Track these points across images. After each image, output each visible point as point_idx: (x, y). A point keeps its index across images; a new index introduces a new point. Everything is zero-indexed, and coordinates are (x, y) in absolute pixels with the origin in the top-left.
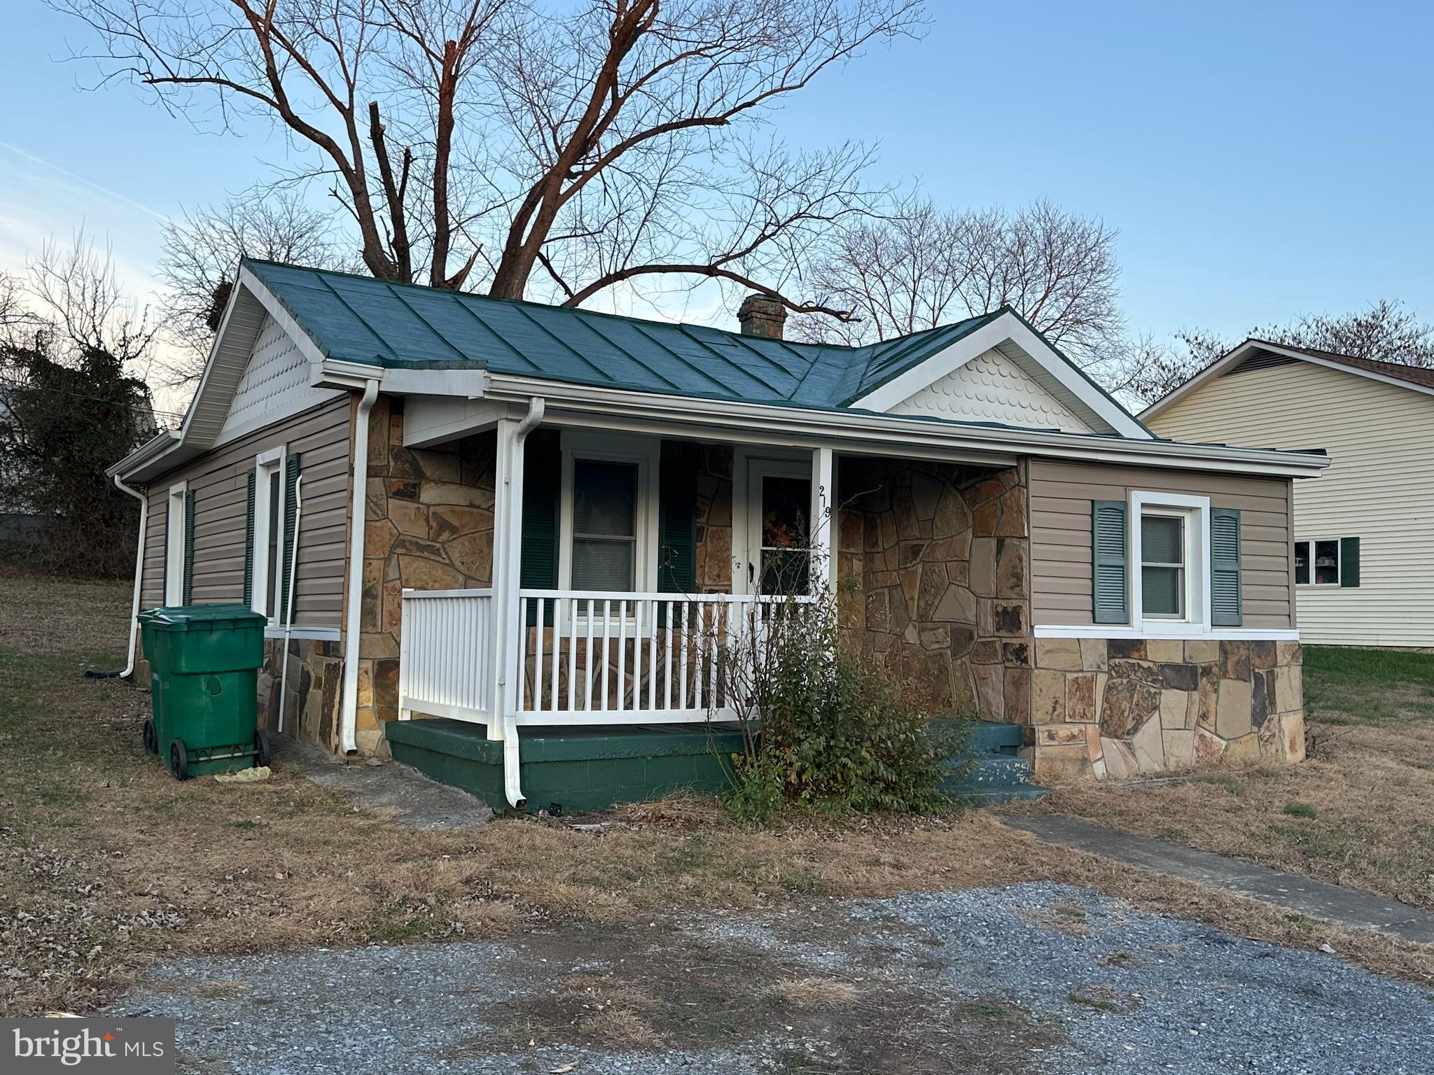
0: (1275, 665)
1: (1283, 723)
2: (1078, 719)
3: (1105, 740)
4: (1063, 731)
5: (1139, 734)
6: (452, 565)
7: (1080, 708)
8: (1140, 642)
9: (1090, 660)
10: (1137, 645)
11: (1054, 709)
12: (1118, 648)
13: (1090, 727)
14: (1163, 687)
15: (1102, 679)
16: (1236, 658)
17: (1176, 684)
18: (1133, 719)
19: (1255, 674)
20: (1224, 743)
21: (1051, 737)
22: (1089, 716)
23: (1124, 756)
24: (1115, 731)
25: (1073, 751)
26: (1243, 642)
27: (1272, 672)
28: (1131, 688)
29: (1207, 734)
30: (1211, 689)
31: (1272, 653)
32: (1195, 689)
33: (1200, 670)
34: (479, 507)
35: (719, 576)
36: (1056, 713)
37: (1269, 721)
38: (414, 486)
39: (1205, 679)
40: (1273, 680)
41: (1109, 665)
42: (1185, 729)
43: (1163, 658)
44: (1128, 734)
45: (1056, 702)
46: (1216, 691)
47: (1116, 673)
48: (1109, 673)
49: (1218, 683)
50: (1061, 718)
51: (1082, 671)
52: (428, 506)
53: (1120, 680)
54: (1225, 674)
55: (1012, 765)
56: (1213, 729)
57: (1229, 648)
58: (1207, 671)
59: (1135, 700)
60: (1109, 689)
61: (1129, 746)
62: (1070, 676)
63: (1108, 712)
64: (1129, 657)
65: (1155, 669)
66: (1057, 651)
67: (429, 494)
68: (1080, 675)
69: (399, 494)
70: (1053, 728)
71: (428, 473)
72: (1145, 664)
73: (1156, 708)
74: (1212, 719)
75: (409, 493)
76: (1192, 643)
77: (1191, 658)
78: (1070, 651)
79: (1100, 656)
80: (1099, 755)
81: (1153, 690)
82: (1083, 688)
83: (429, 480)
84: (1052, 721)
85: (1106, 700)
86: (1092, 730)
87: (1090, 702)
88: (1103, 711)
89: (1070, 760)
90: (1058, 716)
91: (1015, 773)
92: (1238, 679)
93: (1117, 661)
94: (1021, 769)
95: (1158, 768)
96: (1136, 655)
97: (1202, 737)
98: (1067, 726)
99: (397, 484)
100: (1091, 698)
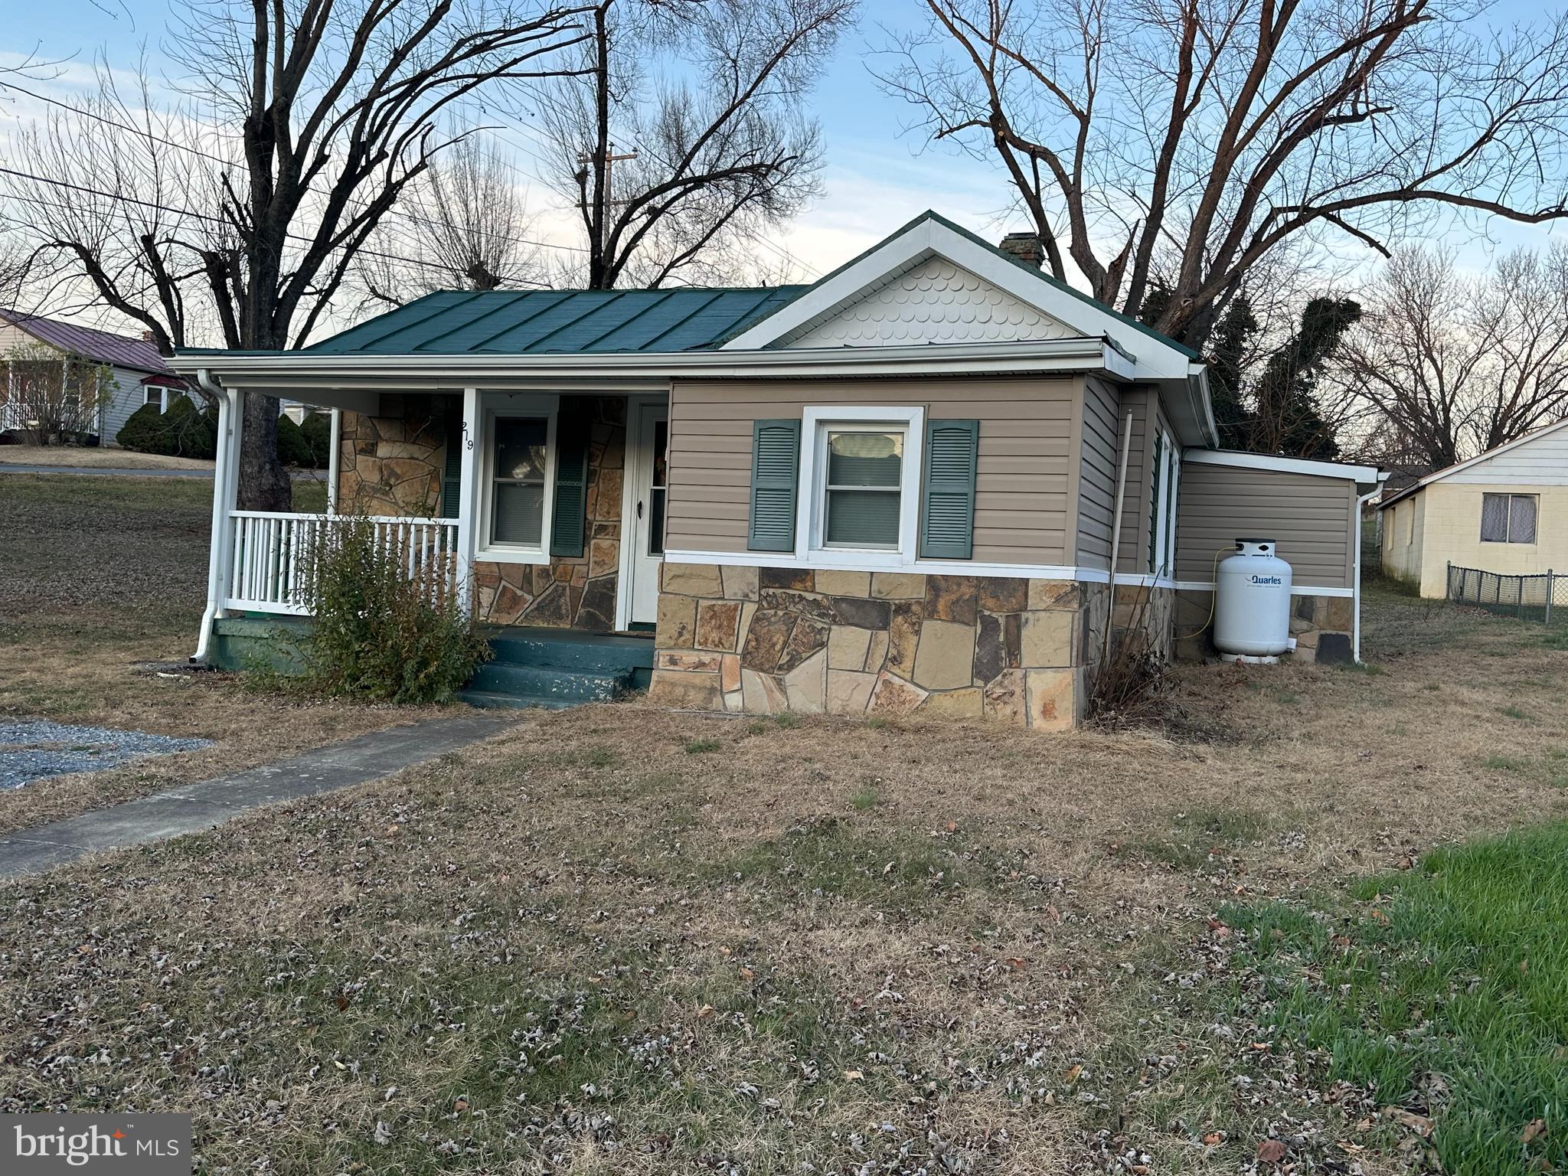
0: (1025, 609)
1: (1030, 681)
2: (710, 647)
3: (747, 673)
4: (690, 657)
5: (795, 672)
6: (396, 503)
7: (714, 636)
8: (806, 572)
9: (733, 589)
10: (802, 576)
11: (680, 634)
12: (770, 576)
13: (728, 659)
14: (835, 623)
15: (750, 609)
16: (954, 597)
17: (856, 621)
18: (788, 654)
19: (983, 617)
20: (924, 694)
21: (673, 661)
22: (727, 645)
23: (769, 691)
24: (762, 664)
25: (701, 678)
26: (968, 578)
27: (1017, 617)
28: (791, 622)
29: (897, 681)
30: (910, 630)
31: (1020, 594)
32: (885, 627)
33: (893, 608)
34: (417, 459)
35: (608, 513)
36: (683, 638)
37: (1004, 676)
38: (373, 445)
39: (900, 618)
40: (1019, 628)
41: (760, 595)
42: (863, 671)
43: (838, 591)
44: (780, 668)
45: (684, 628)
46: (918, 633)
47: (768, 603)
48: (760, 602)
49: (920, 625)
50: (689, 644)
51: (723, 598)
52: (382, 459)
53: (772, 612)
54: (932, 614)
55: (591, 681)
56: (908, 676)
57: (943, 585)
58: (903, 609)
59: (794, 633)
60: (756, 619)
61: (779, 682)
62: (703, 603)
63: (754, 643)
64: (789, 588)
65: (825, 602)
66: (691, 576)
67: (383, 450)
68: (720, 602)
69: (363, 451)
70: (677, 653)
71: (382, 435)
72: (810, 597)
73: (823, 645)
74: (907, 663)
75: (370, 450)
76: (882, 576)
77: (880, 592)
78: (705, 578)
79: (748, 584)
80: (737, 686)
81: (819, 625)
82: (724, 617)
83: (383, 440)
84: (676, 646)
85: (751, 630)
86: (731, 661)
87: (731, 631)
88: (747, 642)
89: (694, 687)
90: (684, 642)
91: (595, 689)
92: (954, 620)
93: (771, 591)
94: (601, 686)
95: (815, 709)
96: (799, 585)
97: (887, 683)
98: (696, 653)
99: (361, 444)
100: (731, 627)
